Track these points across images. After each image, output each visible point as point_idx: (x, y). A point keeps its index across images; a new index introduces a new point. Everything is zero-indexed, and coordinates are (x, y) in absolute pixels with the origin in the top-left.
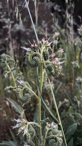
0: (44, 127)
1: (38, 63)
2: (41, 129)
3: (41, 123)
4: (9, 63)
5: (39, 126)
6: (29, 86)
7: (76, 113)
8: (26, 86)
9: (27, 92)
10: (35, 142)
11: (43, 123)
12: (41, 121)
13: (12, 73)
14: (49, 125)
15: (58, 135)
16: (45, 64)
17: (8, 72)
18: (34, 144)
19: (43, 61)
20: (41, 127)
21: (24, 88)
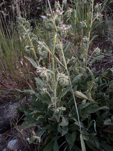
0: (56, 74)
1: (51, 28)
2: (54, 75)
3: (54, 71)
4: (25, 25)
5: (53, 73)
6: (47, 45)
7: (81, 68)
8: (44, 46)
9: (45, 50)
10: (51, 85)
11: (55, 71)
12: (54, 69)
13: (28, 34)
14: (60, 74)
15: (65, 78)
16: (56, 29)
17: (25, 34)
18: (50, 86)
19: (55, 27)
20: (54, 74)
21: (42, 47)
